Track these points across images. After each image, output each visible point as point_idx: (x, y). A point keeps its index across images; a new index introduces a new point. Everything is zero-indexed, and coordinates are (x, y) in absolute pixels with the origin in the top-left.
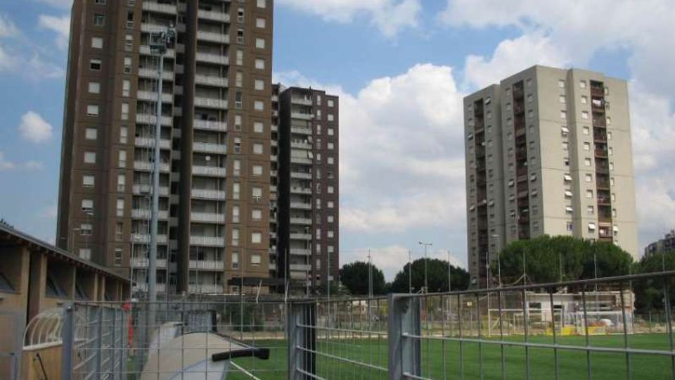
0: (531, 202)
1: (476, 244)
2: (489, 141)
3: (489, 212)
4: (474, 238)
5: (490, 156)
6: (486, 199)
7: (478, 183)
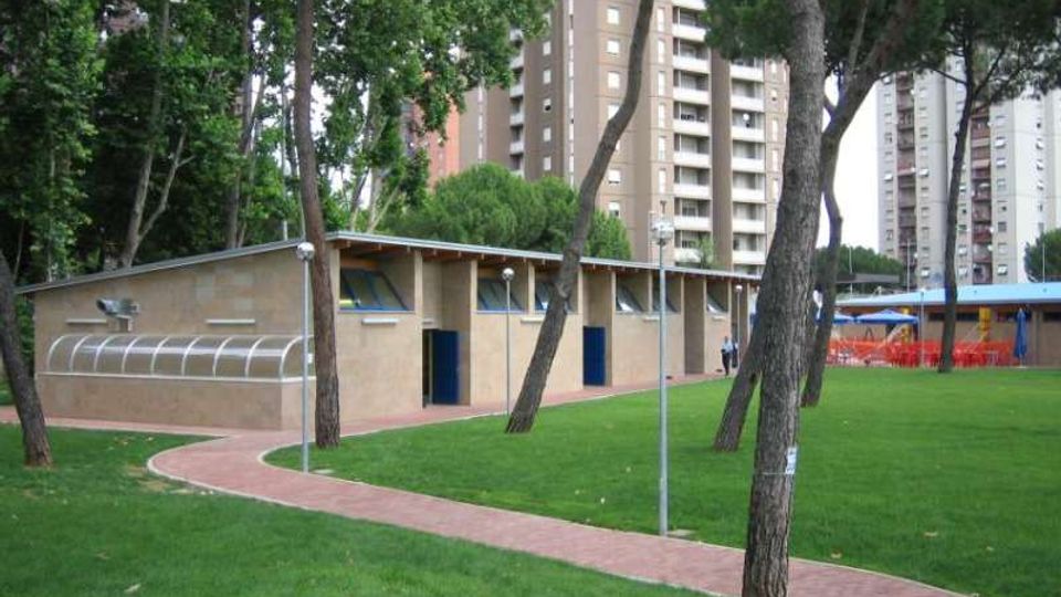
0: (995, 175)
1: (895, 226)
2: (922, 89)
3: (919, 184)
4: (890, 217)
5: (923, 109)
6: (915, 166)
7: (899, 145)
